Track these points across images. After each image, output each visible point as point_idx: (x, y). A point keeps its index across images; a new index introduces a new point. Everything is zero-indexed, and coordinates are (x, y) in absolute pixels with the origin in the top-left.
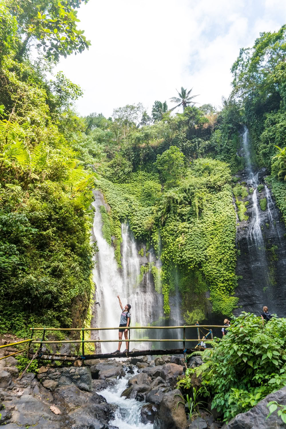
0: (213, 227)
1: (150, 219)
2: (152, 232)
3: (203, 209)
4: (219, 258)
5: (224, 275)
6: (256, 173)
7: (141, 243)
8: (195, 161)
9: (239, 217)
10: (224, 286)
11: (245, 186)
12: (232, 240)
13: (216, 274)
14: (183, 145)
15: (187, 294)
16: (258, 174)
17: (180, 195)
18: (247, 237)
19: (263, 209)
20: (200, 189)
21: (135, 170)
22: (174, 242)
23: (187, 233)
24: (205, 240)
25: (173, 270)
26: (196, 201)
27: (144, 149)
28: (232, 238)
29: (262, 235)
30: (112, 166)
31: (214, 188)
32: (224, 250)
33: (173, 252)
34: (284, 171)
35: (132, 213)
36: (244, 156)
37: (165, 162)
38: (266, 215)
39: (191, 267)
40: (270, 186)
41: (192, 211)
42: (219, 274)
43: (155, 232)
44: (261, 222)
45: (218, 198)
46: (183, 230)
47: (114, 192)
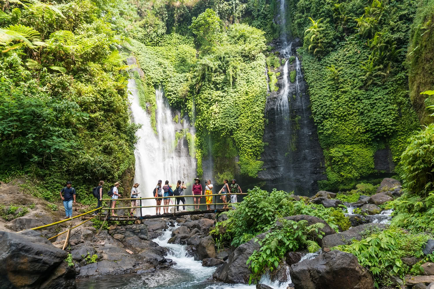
0: (245, 96)
1: (184, 86)
2: (187, 100)
3: (236, 79)
4: (249, 127)
5: (253, 142)
6: (290, 43)
7: (175, 110)
8: (231, 26)
9: (270, 88)
10: (252, 152)
11: (278, 56)
12: (262, 110)
13: (245, 141)
14: (219, 8)
15: (218, 158)
16: (291, 44)
17: (215, 63)
18: (275, 107)
19: (292, 81)
20: (235, 58)
21: (168, 32)
22: (208, 110)
23: (220, 101)
24: (237, 109)
25: (206, 136)
26: (230, 70)
27: (178, 8)
28: (262, 108)
29: (289, 106)
30: (144, 27)
31: (248, 57)
32: (254, 119)
33: (206, 119)
34: (315, 44)
35: (167, 79)
36: (280, 23)
37: (200, 26)
38: (294, 87)
39: (223, 134)
40: (301, 58)
41: (226, 80)
42: (248, 141)
43: (189, 99)
44: (289, 93)
45: (251, 67)
46: (216, 98)
47: (147, 56)
